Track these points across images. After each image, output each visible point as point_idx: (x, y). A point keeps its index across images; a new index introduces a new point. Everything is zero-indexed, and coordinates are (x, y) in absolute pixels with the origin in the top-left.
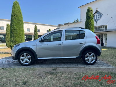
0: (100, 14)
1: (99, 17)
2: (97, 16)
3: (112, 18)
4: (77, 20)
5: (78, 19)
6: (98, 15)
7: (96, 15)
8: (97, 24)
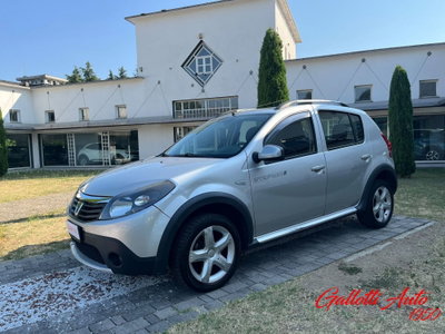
0: (211, 56)
1: (208, 68)
2: (200, 62)
3: (251, 73)
4: (85, 67)
5: (88, 65)
6: (204, 58)
7: (197, 58)
8: (203, 91)
